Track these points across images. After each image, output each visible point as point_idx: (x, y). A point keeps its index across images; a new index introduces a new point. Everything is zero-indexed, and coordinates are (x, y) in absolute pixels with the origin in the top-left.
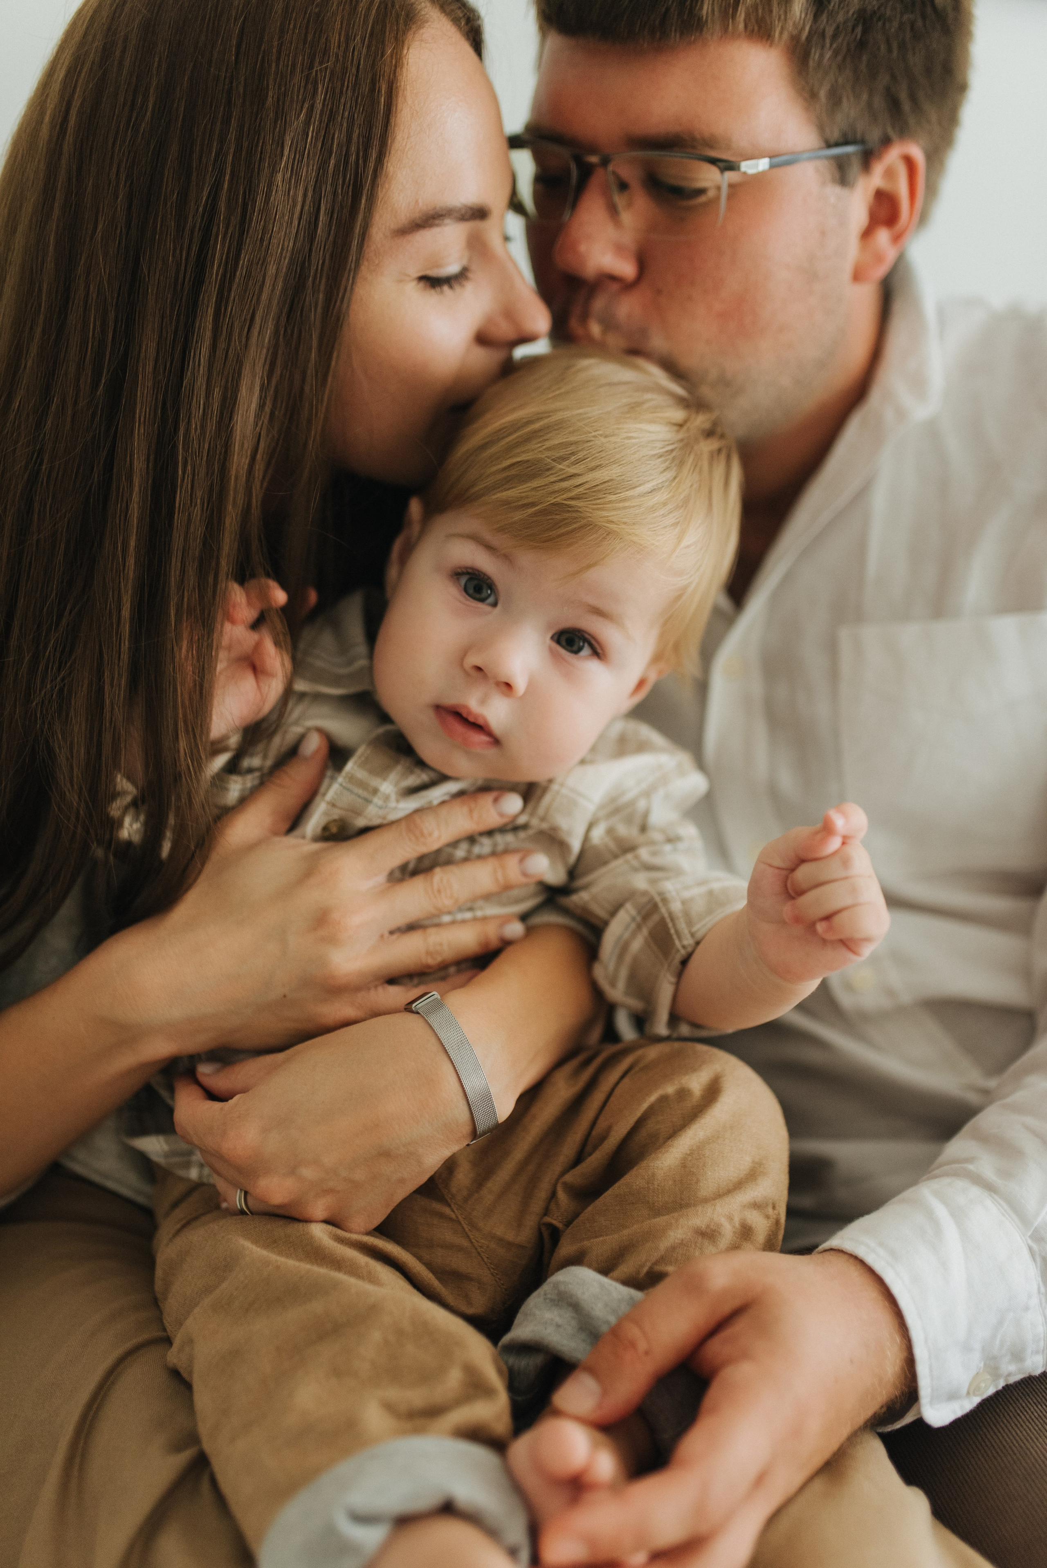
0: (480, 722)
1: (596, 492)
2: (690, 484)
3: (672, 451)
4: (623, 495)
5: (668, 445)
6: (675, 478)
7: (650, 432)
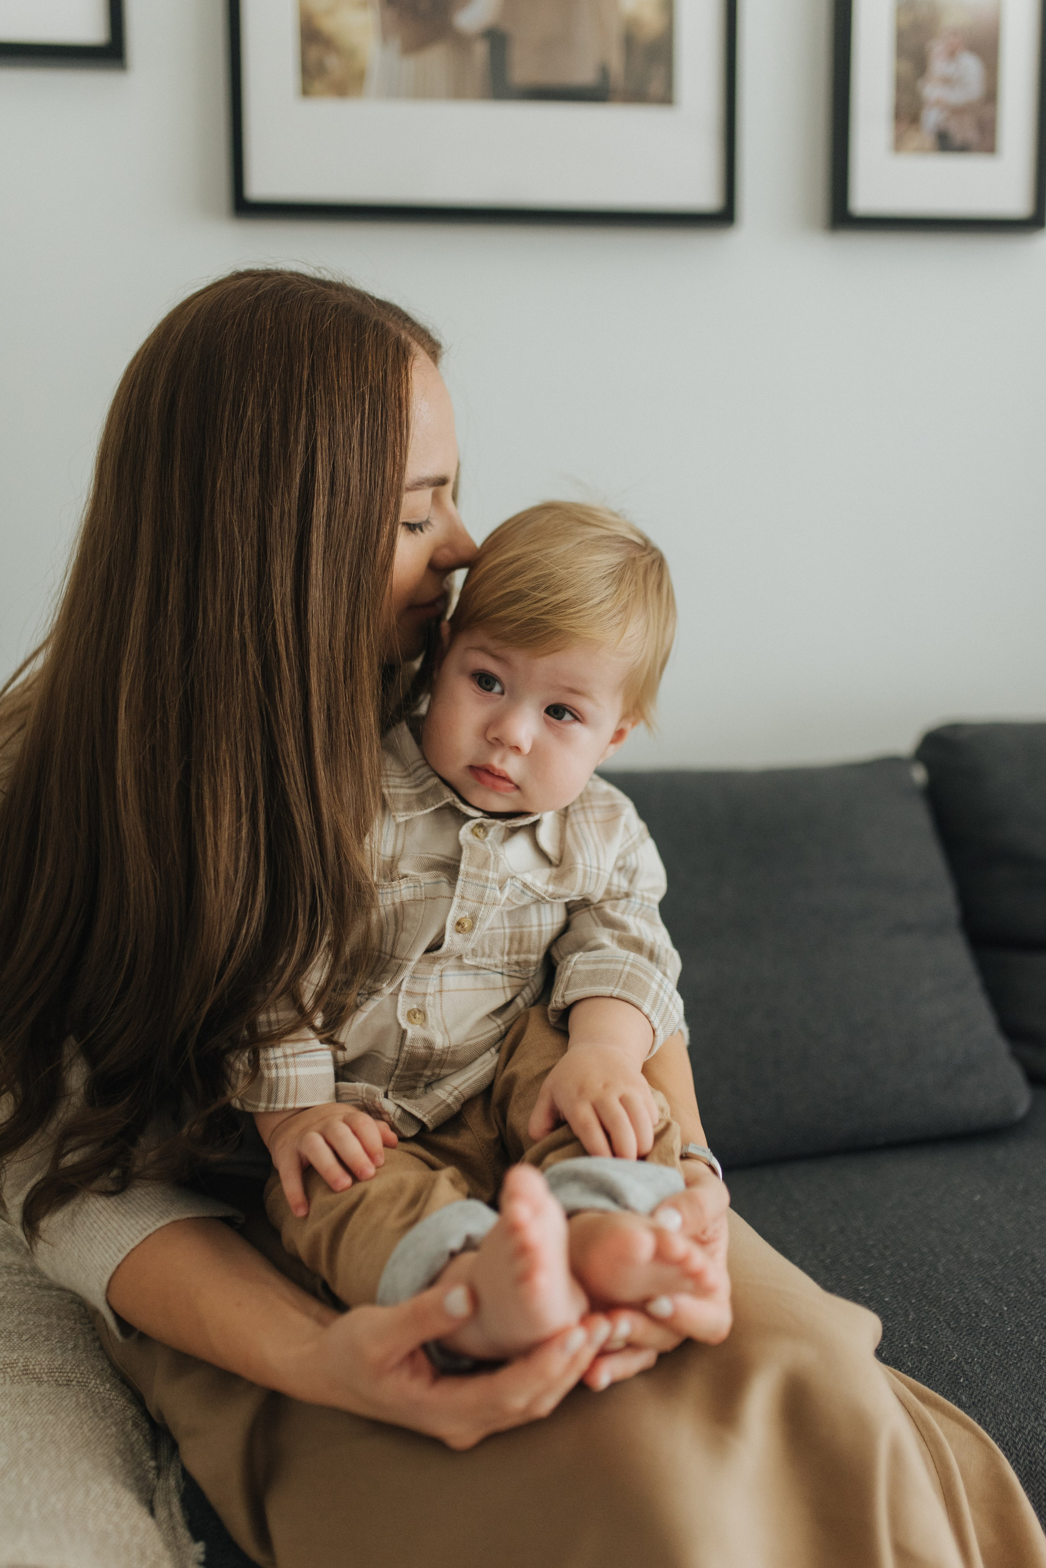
0: (503, 775)
1: (558, 608)
2: (628, 594)
3: (613, 572)
4: (577, 609)
5: (610, 569)
6: (616, 591)
7: (597, 561)
